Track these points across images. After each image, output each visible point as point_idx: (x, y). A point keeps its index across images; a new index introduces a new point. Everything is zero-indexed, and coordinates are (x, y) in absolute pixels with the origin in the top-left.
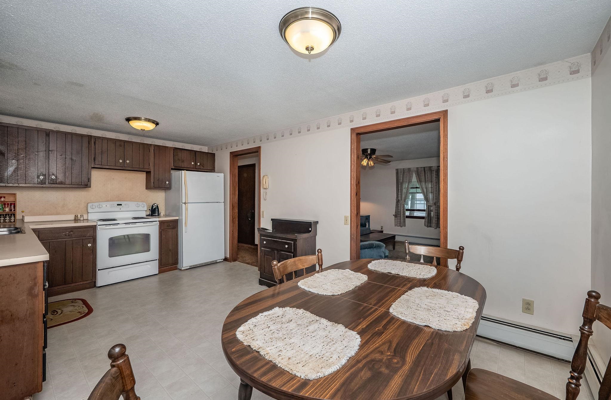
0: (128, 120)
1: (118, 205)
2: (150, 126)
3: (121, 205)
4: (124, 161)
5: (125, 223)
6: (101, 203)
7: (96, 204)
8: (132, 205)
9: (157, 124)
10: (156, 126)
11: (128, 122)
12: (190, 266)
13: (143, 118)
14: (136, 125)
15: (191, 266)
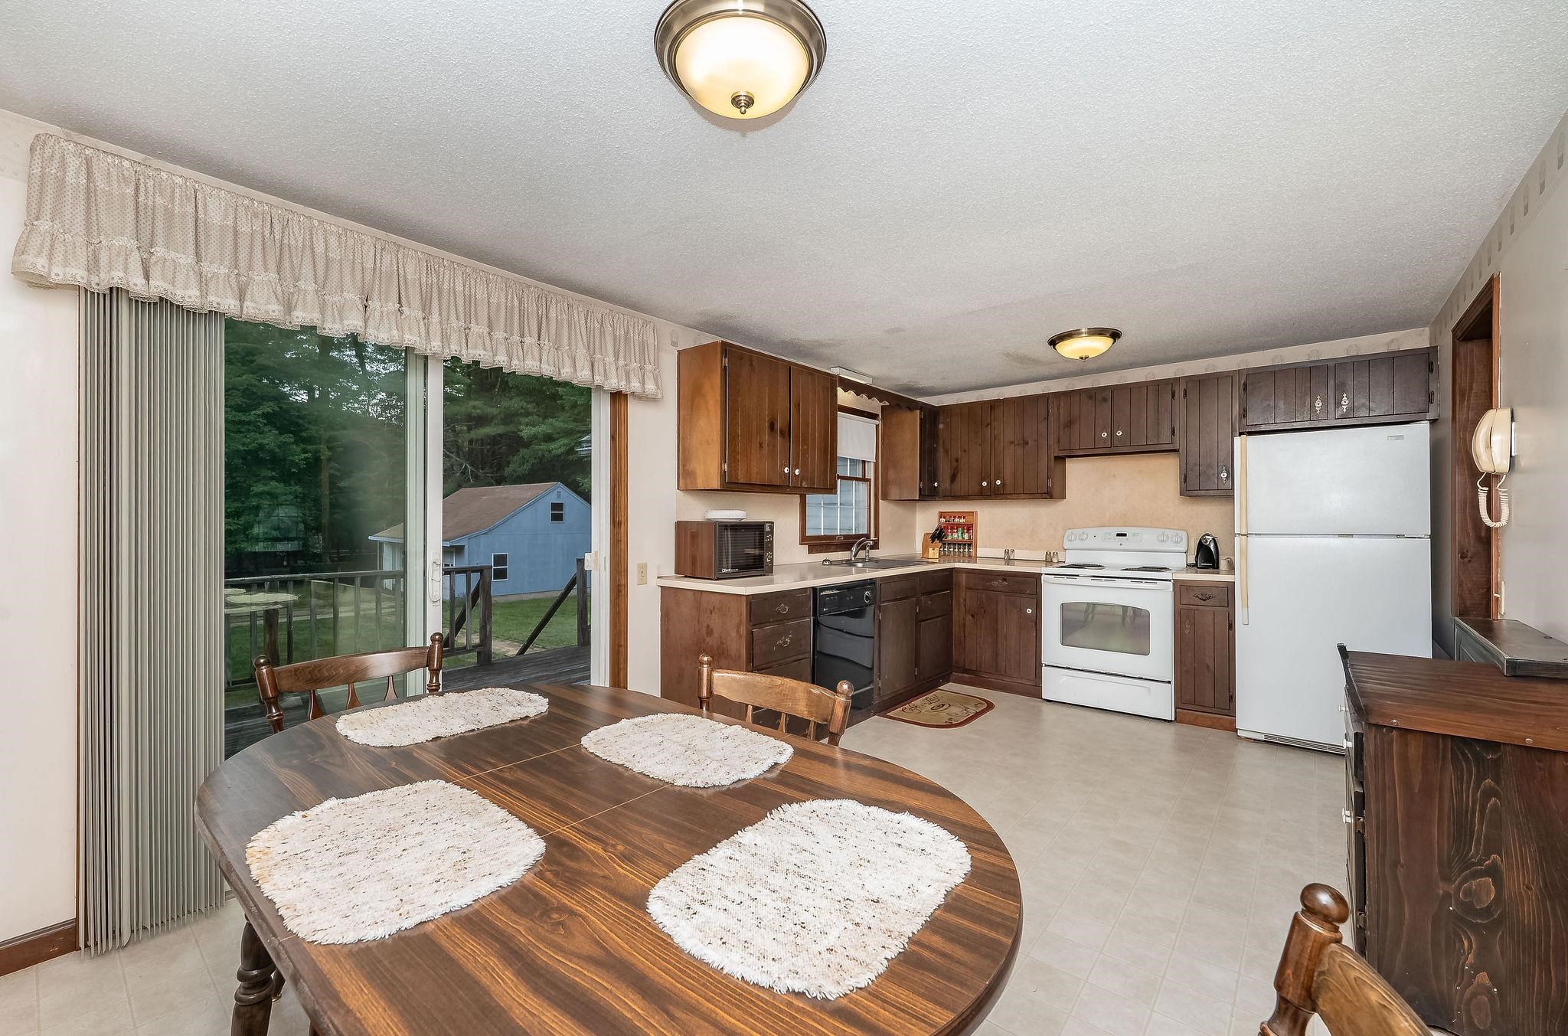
0: (1053, 343)
1: (1118, 535)
2: (1102, 344)
3: (1125, 535)
4: (1112, 435)
5: (1094, 577)
6: (1086, 530)
7: (1078, 532)
8: (1148, 537)
9: (1115, 335)
10: (1115, 341)
11: (1054, 347)
12: (1267, 736)
13: (1084, 330)
14: (1070, 349)
15: (1274, 737)
